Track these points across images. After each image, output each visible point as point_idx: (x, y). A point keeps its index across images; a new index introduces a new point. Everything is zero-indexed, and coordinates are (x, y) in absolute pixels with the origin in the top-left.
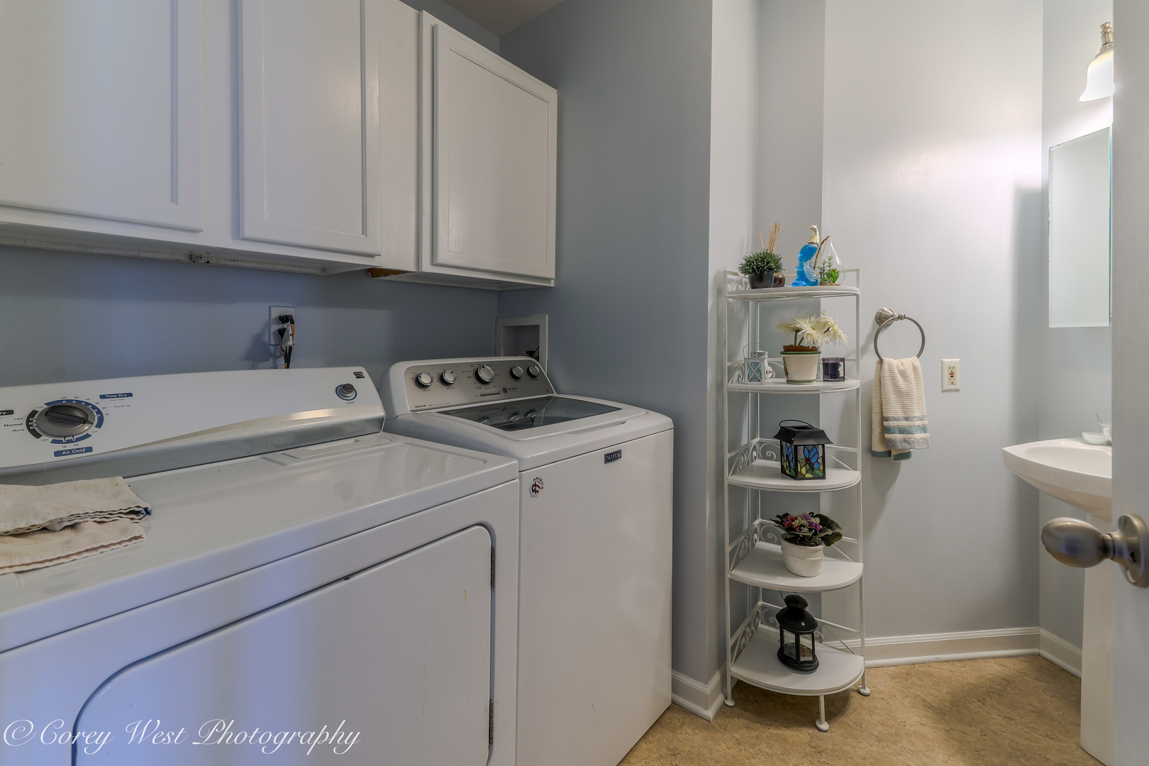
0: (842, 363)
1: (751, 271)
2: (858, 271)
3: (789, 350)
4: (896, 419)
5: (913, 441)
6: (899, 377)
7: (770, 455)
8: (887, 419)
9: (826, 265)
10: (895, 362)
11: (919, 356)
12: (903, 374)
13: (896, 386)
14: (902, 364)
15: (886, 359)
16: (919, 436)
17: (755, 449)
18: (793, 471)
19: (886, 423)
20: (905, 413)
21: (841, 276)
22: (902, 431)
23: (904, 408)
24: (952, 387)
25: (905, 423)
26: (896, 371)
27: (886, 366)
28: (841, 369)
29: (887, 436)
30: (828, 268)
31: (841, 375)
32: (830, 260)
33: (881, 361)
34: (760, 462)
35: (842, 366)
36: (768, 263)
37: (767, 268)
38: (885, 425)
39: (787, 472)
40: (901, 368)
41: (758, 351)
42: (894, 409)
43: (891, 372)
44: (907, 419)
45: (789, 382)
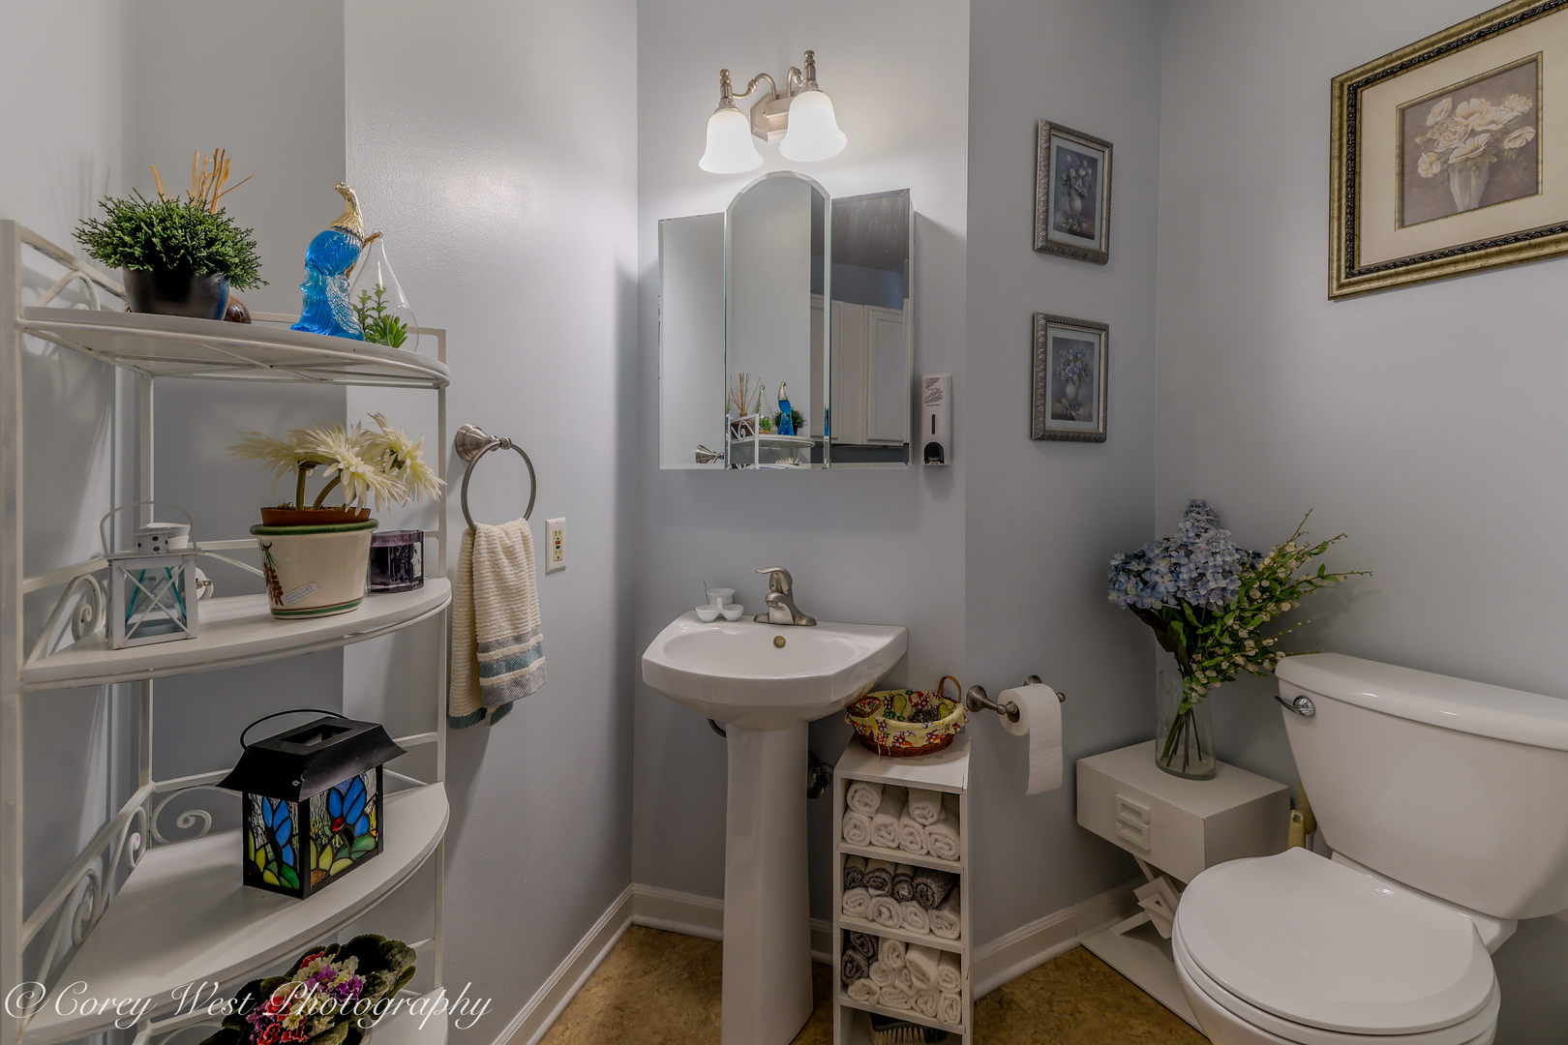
0: (417, 545)
1: (138, 252)
2: (441, 334)
3: (279, 520)
4: (500, 644)
5: (528, 680)
6: (505, 562)
7: (192, 821)
8: (486, 648)
9: (370, 304)
10: (496, 530)
11: (527, 516)
12: (510, 552)
13: (499, 577)
14: (507, 534)
15: (482, 527)
16: (535, 665)
17: (135, 826)
18: (292, 875)
19: (482, 657)
20: (515, 627)
21: (410, 337)
22: (513, 664)
23: (515, 619)
24: (558, 565)
25: (514, 649)
26: (500, 549)
27: (482, 541)
28: (416, 559)
29: (485, 682)
30: (375, 314)
31: (417, 573)
32: (379, 293)
33: (472, 532)
34: (158, 864)
35: (419, 552)
36: (211, 243)
37: (209, 258)
38: (480, 660)
39: (270, 877)
40: (507, 541)
41: (152, 525)
42: (497, 626)
43: (492, 552)
44: (518, 639)
45: (281, 614)
